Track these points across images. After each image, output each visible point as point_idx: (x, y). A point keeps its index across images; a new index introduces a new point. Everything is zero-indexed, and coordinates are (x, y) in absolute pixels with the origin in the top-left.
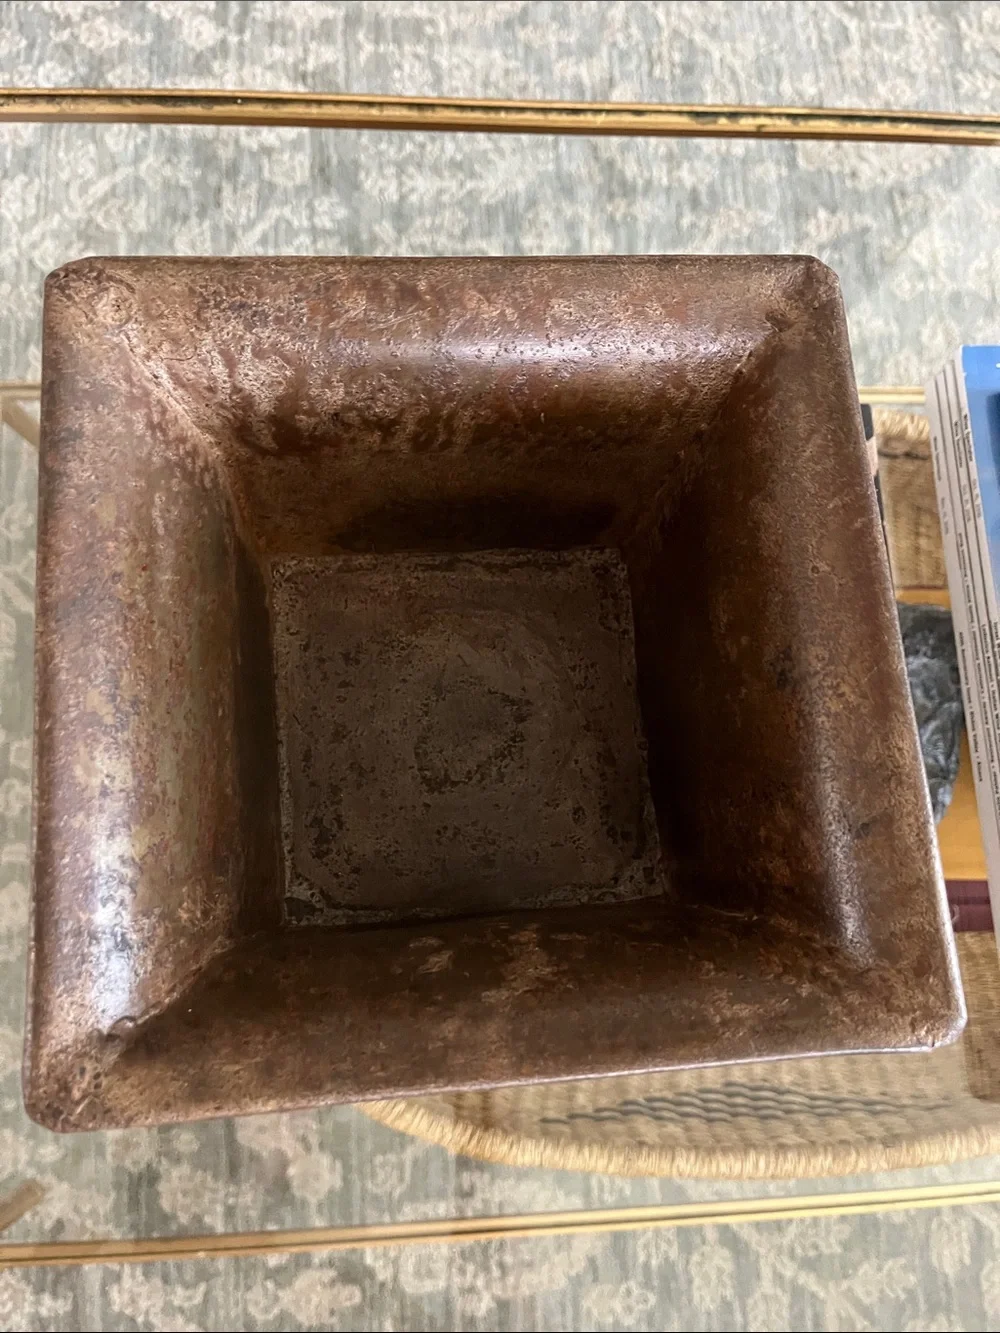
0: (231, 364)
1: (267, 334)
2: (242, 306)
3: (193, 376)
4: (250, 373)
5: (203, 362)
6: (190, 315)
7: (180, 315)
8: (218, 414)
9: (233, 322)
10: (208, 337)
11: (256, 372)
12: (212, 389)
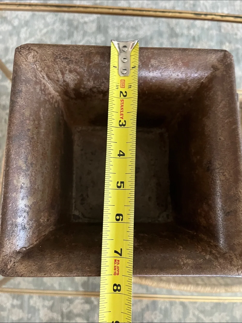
0: (63, 74)
1: (72, 66)
2: (67, 58)
3: (53, 77)
4: (68, 77)
5: (56, 73)
6: (53, 60)
7: (50, 60)
8: (60, 88)
9: (64, 62)
10: (57, 66)
11: (70, 77)
12: (58, 81)
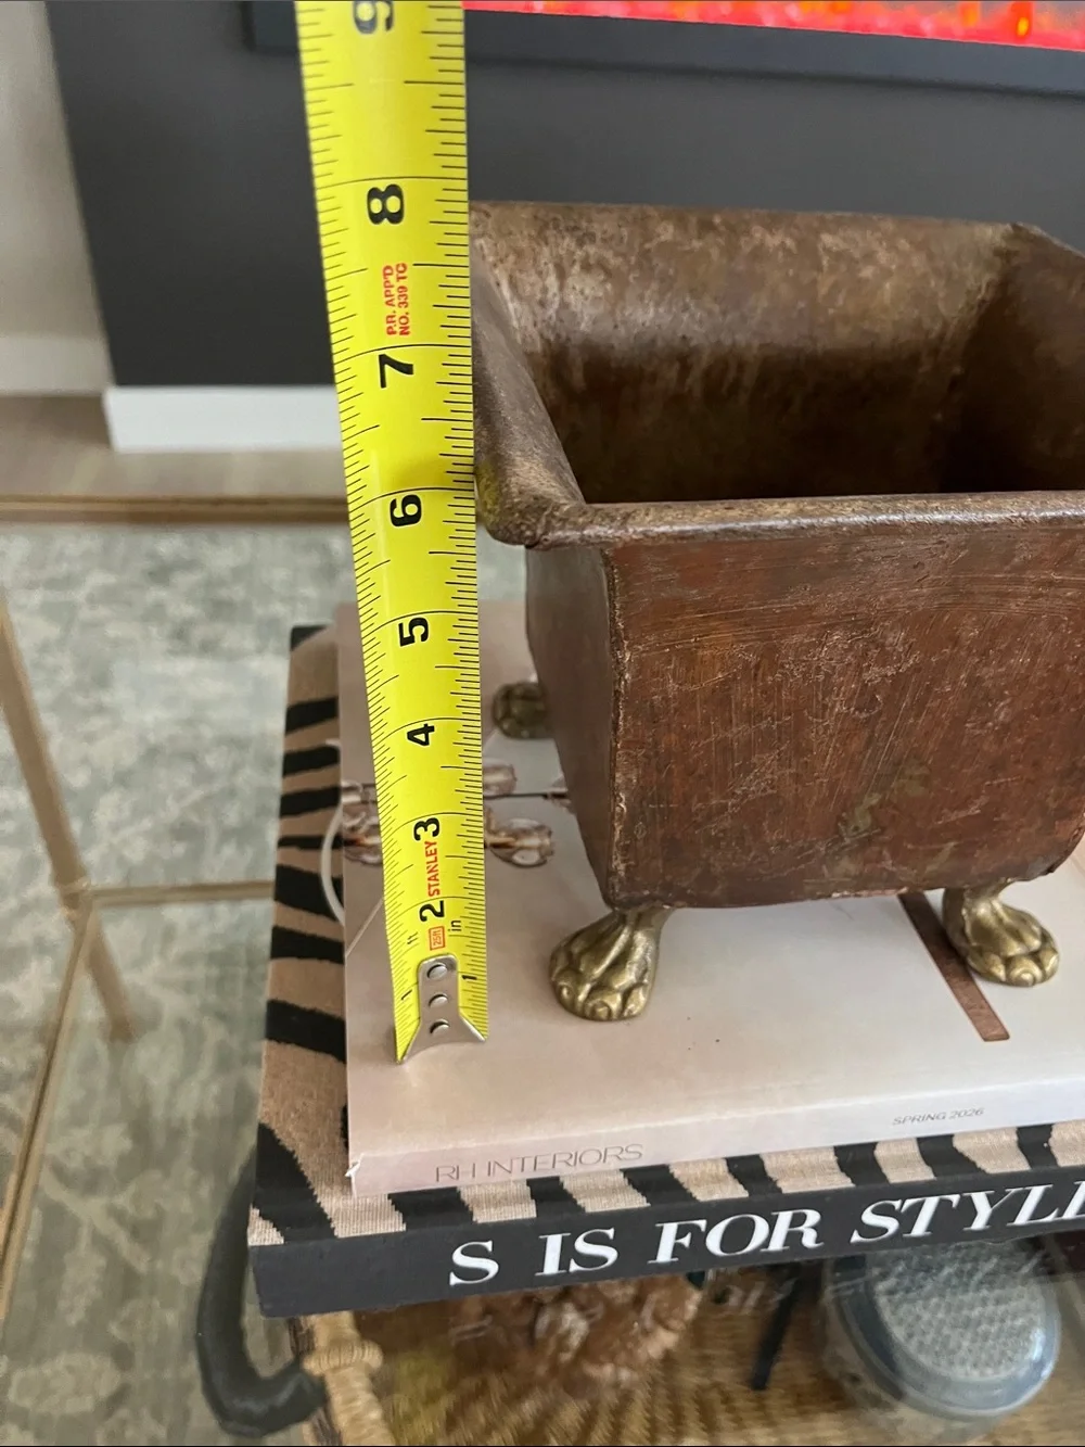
0: (562, 275)
1: (592, 250)
2: (576, 228)
3: (528, 288)
4: (577, 287)
5: (540, 273)
6: (533, 233)
7: (525, 233)
8: (542, 335)
9: (567, 240)
10: (546, 250)
11: (582, 286)
12: (542, 304)
